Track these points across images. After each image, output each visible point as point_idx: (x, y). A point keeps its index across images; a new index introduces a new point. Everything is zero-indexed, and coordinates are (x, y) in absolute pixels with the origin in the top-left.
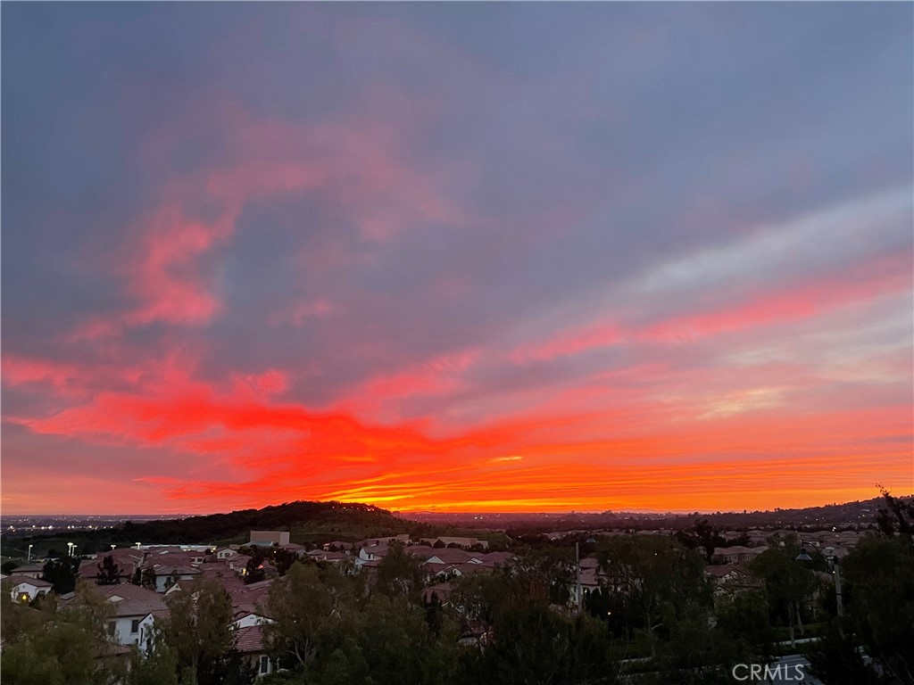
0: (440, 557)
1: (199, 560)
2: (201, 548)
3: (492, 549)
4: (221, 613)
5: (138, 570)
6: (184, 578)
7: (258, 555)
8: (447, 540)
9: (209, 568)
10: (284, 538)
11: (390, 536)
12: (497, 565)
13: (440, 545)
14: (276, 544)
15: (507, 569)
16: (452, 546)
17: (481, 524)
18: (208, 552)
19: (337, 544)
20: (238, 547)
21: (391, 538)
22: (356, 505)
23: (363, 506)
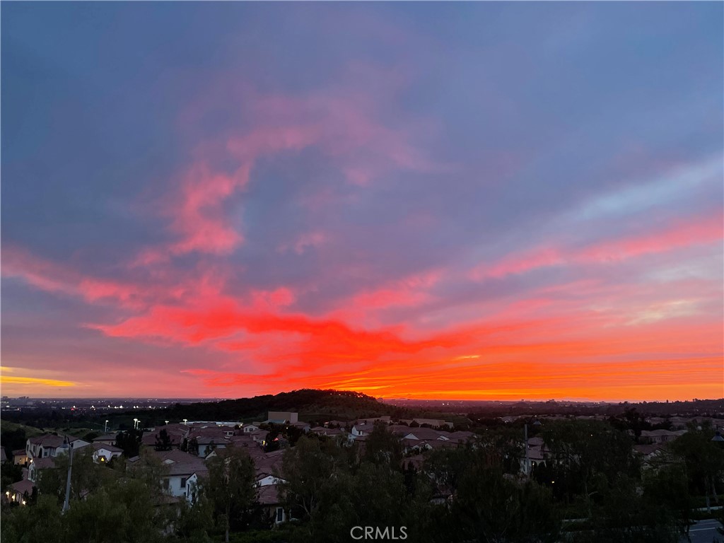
0: (415, 434)
1: (230, 433)
2: (231, 424)
3: (457, 428)
4: (247, 473)
5: (185, 440)
6: (219, 447)
7: (274, 430)
8: (420, 421)
9: (238, 439)
10: (294, 418)
11: (376, 417)
12: (461, 442)
13: (414, 425)
14: (288, 422)
15: (469, 445)
16: (424, 426)
17: (447, 409)
18: (237, 427)
19: (335, 423)
20: (259, 424)
21: (376, 419)
22: (348, 393)
23: (353, 394)
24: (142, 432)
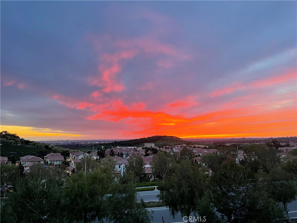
0: (195, 150)
1: (133, 151)
2: (133, 148)
3: (210, 148)
4: (141, 163)
5: (119, 153)
6: (130, 155)
7: (147, 149)
8: (197, 146)
9: (135, 152)
10: (153, 145)
11: (181, 144)
13: (195, 147)
14: (151, 147)
17: (206, 142)
18: (135, 148)
19: (167, 147)
20: (142, 147)
22: (171, 137)
23: (173, 137)
24: (105, 150)
